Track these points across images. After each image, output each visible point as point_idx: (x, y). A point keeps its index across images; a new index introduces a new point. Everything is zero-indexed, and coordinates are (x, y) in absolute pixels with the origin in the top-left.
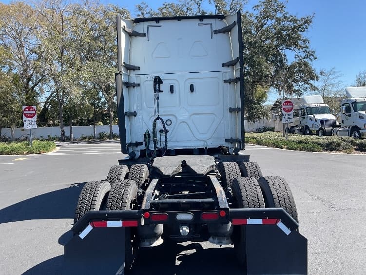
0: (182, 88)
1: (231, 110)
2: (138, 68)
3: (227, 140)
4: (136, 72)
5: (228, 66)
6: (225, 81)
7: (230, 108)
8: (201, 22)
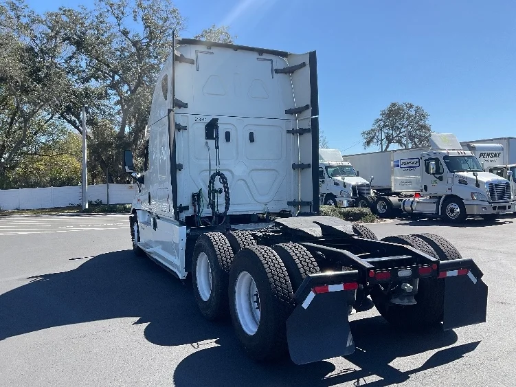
0: (240, 136)
1: (295, 167)
2: (186, 106)
3: (289, 204)
4: (182, 110)
5: (292, 114)
6: (288, 132)
7: (294, 164)
8: (260, 57)
